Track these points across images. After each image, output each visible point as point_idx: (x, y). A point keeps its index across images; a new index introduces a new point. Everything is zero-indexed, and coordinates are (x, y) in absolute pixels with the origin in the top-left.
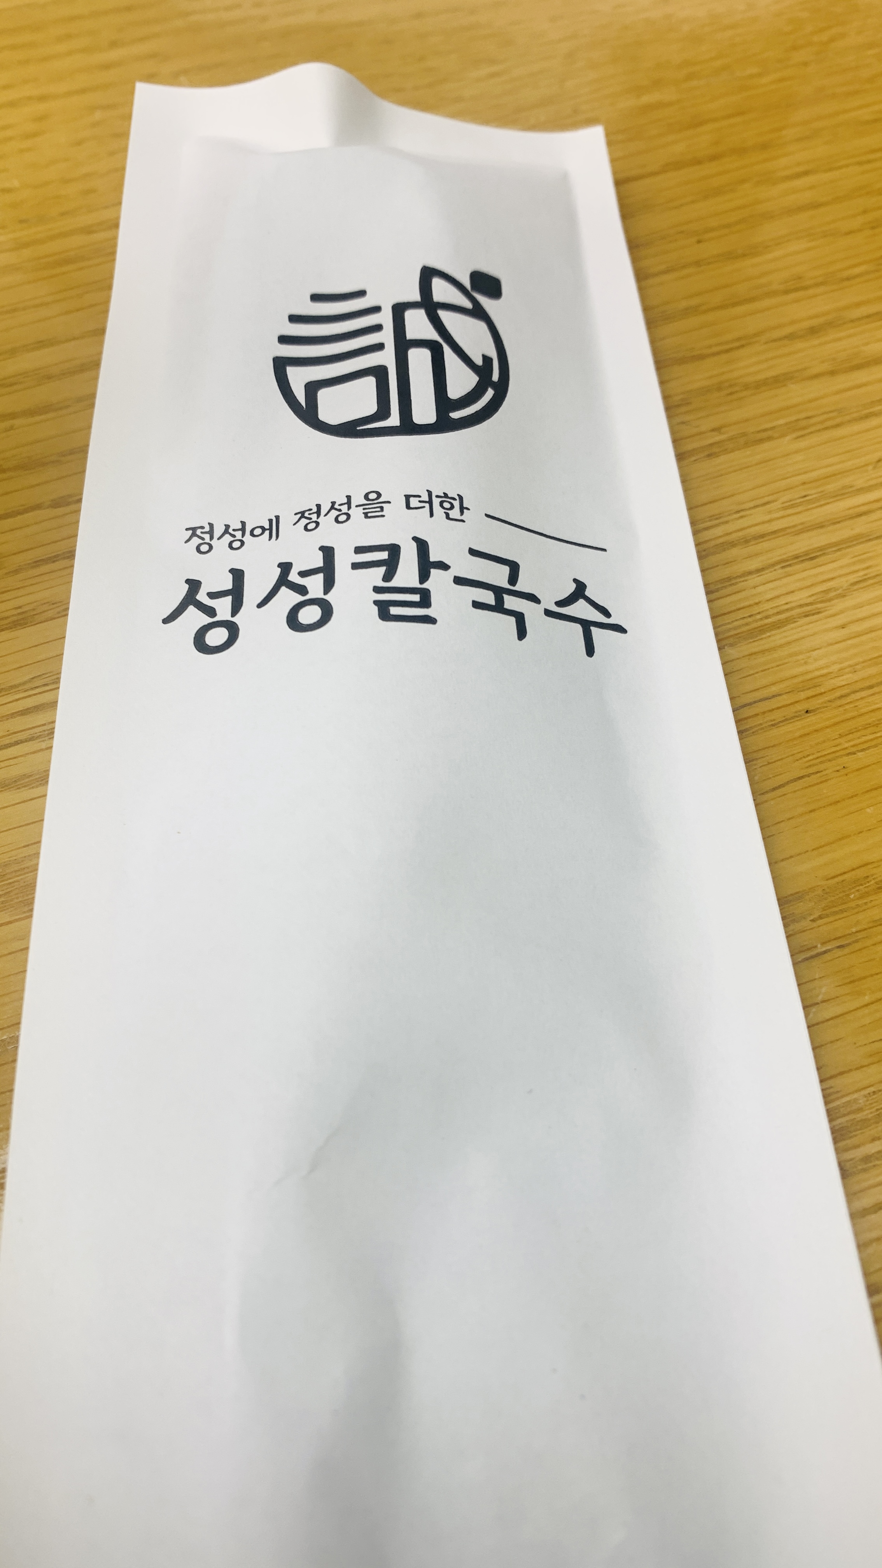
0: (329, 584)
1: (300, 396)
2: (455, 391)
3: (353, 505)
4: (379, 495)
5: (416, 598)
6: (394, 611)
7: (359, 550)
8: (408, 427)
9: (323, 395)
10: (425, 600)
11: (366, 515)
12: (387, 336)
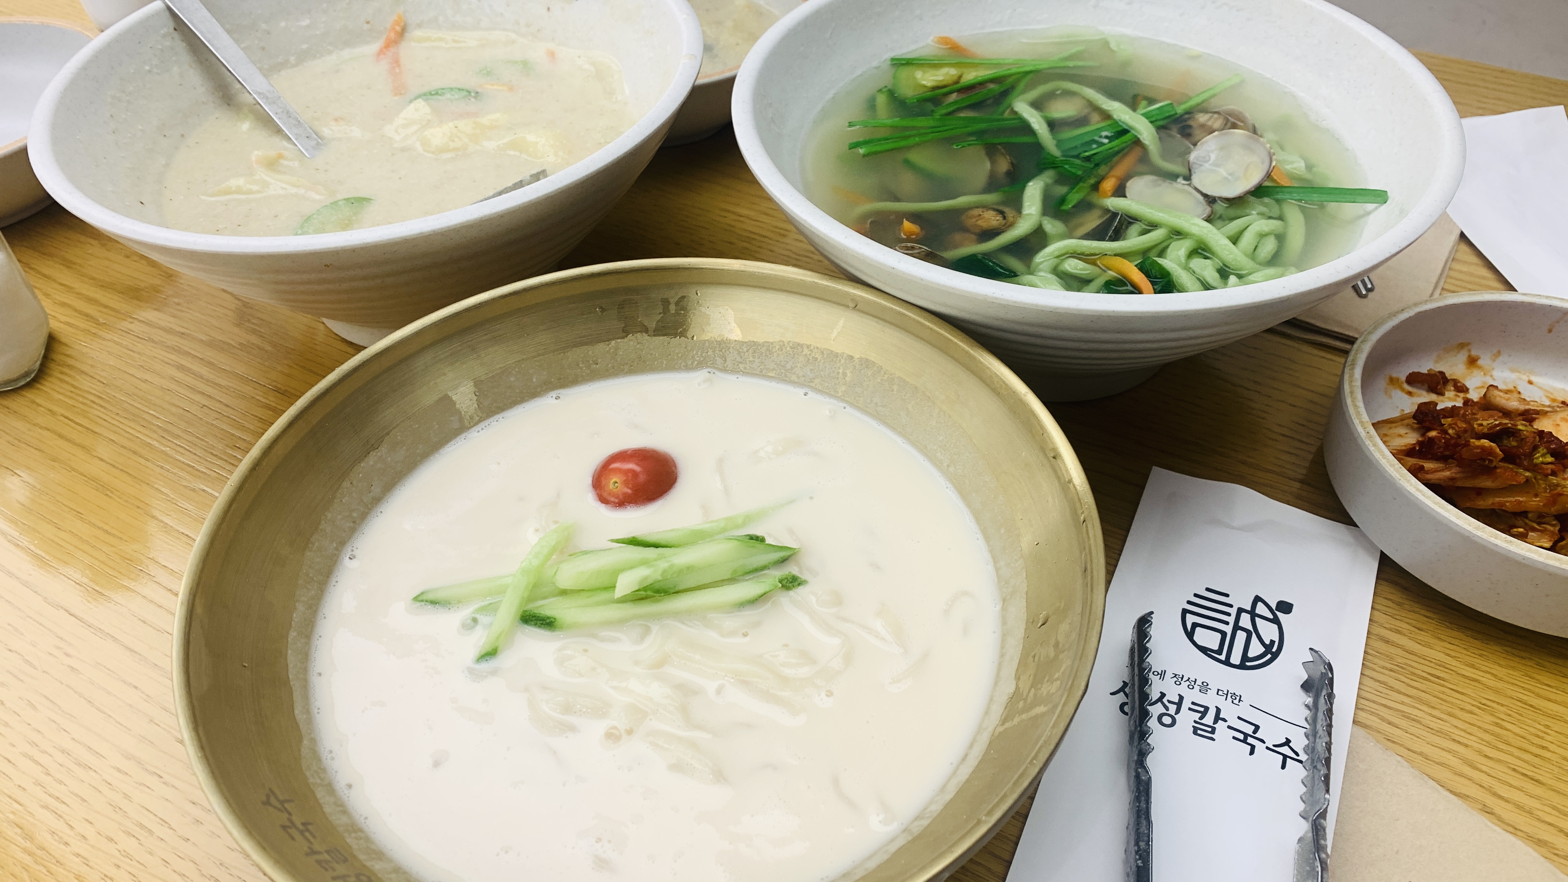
0: (1178, 711)
1: (1189, 627)
2: (1251, 654)
3: (1196, 684)
4: (1208, 685)
5: (1210, 729)
6: (1199, 732)
7: (1193, 703)
8: (1227, 662)
9: (1198, 629)
10: (1213, 731)
11: (1200, 690)
12: (1231, 620)
